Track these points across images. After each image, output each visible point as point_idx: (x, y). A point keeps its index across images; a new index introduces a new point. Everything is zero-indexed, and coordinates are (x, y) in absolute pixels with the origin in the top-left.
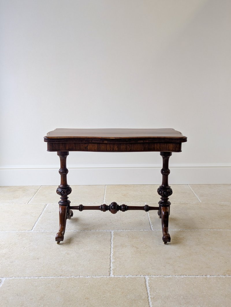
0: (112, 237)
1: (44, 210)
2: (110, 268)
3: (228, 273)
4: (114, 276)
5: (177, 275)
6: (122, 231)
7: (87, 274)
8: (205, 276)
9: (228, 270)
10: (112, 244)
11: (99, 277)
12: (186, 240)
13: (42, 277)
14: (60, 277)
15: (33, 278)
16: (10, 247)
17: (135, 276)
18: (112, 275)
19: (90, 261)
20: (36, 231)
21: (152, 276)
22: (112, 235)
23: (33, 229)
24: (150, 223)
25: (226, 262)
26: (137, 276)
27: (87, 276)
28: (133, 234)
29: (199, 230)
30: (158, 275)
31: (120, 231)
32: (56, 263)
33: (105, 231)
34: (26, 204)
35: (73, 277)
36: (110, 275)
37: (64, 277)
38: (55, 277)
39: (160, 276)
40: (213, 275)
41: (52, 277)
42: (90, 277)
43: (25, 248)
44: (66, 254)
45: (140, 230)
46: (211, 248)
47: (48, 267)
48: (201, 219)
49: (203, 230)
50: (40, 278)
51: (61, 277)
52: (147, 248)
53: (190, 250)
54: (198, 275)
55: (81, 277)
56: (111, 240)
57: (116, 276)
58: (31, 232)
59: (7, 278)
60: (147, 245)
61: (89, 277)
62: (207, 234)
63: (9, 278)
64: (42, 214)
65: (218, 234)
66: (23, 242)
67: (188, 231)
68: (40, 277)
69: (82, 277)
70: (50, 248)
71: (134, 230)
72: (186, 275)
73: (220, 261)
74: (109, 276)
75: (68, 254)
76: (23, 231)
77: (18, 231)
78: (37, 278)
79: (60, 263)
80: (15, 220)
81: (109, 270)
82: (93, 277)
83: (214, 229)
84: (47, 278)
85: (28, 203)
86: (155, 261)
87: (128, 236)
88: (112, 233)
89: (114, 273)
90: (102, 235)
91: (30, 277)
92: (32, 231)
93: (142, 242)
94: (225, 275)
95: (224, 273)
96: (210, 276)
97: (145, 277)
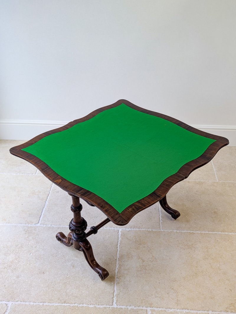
0: (119, 240)
1: (52, 188)
2: (114, 292)
3: (231, 308)
4: (117, 306)
5: (179, 308)
6: (130, 229)
7: (91, 302)
8: (207, 312)
9: (231, 304)
10: (118, 252)
11: (102, 307)
12: (194, 250)
13: (47, 304)
14: (63, 304)
15: (38, 304)
16: (16, 250)
17: (138, 308)
18: (115, 306)
19: (95, 280)
20: (43, 226)
21: (154, 308)
22: (120, 236)
23: (40, 221)
24: (160, 217)
25: (231, 290)
26: (140, 308)
27: (91, 305)
28: (141, 235)
29: (210, 232)
30: (160, 308)
31: (128, 230)
32: (61, 280)
33: (113, 229)
34: (34, 174)
35: (76, 305)
36: (113, 303)
37: (68, 304)
38: (59, 304)
39: (162, 309)
40: (215, 311)
41: (57, 304)
42: (94, 306)
43: (32, 254)
44: (72, 267)
45: (149, 228)
46: (218, 265)
47: (53, 288)
48: (215, 212)
49: (214, 233)
50: (45, 304)
51: (65, 305)
52: (153, 261)
53: (197, 267)
54: (200, 310)
55: (84, 305)
56: (117, 245)
57: (119, 307)
58: (37, 227)
59: (14, 303)
60: (153, 256)
61: (92, 306)
62: (218, 241)
63: (15, 303)
64: (50, 195)
65: (228, 240)
66: (30, 244)
67: (198, 233)
68: (45, 302)
69: (86, 305)
70: (56, 256)
71: (143, 229)
72: (188, 310)
73: (226, 288)
74: (112, 307)
75: (73, 266)
76: (29, 225)
77: (24, 225)
78: (41, 304)
79: (65, 281)
80: (22, 204)
81: (113, 296)
82: (96, 306)
83: (226, 232)
84: (51, 304)
85: (36, 174)
86: (159, 283)
87: (135, 240)
88: (120, 233)
89: (117, 301)
90: (109, 236)
91: (35, 302)
92: (39, 224)
93: (149, 251)
94: (227, 312)
95: (227, 308)
96: (212, 311)
97: (147, 309)
